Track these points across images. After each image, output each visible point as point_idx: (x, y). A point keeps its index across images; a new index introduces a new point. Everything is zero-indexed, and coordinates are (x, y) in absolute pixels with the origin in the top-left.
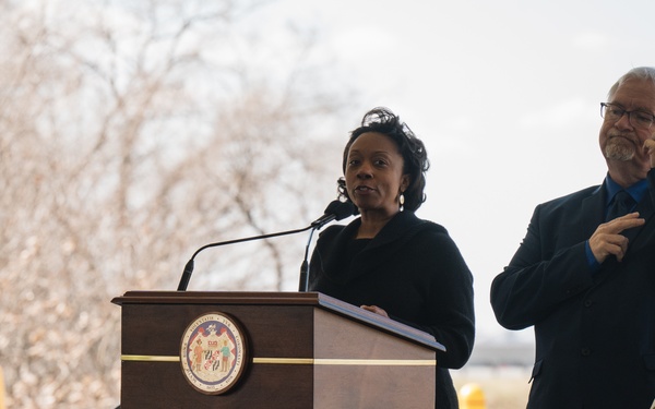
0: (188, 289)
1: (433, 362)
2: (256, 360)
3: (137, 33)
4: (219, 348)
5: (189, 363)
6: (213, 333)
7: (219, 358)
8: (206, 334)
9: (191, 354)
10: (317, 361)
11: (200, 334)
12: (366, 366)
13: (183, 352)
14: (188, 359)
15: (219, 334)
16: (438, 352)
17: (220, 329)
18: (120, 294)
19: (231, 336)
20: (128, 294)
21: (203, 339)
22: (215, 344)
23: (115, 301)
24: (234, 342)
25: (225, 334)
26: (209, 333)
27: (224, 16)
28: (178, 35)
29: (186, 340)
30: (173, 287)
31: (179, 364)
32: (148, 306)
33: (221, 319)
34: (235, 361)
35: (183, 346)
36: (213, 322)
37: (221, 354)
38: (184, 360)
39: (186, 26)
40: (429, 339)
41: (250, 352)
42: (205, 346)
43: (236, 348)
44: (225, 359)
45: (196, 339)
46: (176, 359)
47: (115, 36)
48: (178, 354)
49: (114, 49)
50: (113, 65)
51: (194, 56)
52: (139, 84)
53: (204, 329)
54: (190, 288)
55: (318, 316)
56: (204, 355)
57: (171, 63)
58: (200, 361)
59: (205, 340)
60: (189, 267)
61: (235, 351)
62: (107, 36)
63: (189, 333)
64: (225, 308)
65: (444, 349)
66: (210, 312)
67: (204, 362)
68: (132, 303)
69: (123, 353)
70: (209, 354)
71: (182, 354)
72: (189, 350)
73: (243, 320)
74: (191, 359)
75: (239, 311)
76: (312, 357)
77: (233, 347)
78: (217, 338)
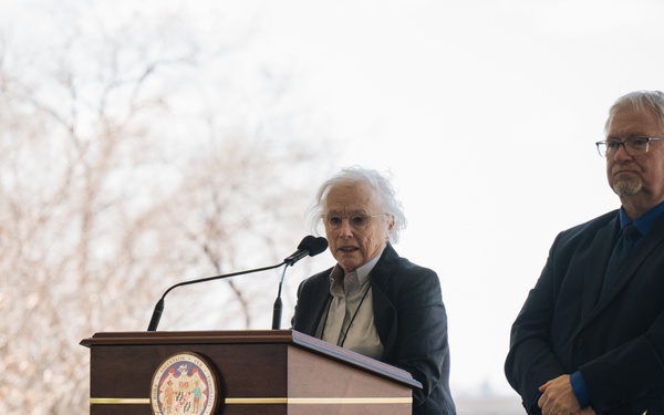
0: (158, 330)
1: (410, 400)
2: (228, 401)
3: (100, 78)
4: (191, 389)
5: (160, 405)
6: (184, 373)
7: (191, 399)
8: (177, 374)
9: (162, 395)
10: (290, 401)
11: (171, 375)
12: (341, 405)
13: (154, 394)
14: (159, 401)
15: (190, 374)
16: (415, 389)
17: (192, 369)
18: (89, 335)
19: (203, 377)
20: (96, 335)
21: (174, 379)
22: (186, 384)
23: (84, 343)
24: (206, 383)
25: (196, 375)
26: (180, 374)
27: (190, 60)
28: (141, 80)
29: (156, 381)
30: (145, 329)
31: (149, 407)
32: (117, 348)
33: (193, 359)
34: (207, 401)
35: (154, 387)
36: (184, 363)
37: (193, 395)
38: (155, 402)
39: (149, 71)
40: (405, 376)
41: (222, 392)
42: (175, 387)
43: (208, 389)
44: (196, 400)
45: (167, 380)
46: (147, 401)
47: (76, 82)
48: (148, 395)
49: (74, 96)
50: (74, 113)
51: (160, 101)
53: (175, 369)
54: (160, 328)
55: (292, 354)
56: (174, 397)
57: (134, 109)
58: (171, 403)
59: (176, 381)
60: (159, 307)
61: (207, 392)
62: (69, 82)
63: (159, 374)
64: (196, 348)
65: (420, 386)
66: (181, 352)
67: (175, 403)
68: (103, 347)
69: (93, 394)
70: (180, 396)
71: (153, 396)
72: (159, 392)
73: (214, 360)
74: (161, 401)
75: (210, 351)
76: (286, 397)
77: (205, 387)
78: (188, 379)
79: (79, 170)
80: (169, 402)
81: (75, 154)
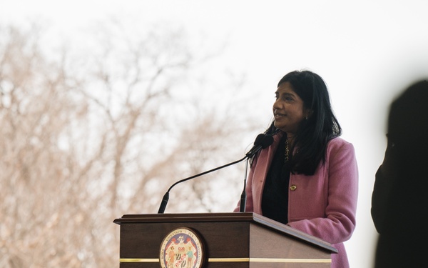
0: (165, 213)
2: (210, 260)
3: (125, 77)
4: (186, 252)
5: (166, 263)
6: (182, 241)
7: (186, 259)
8: (177, 242)
9: (167, 256)
10: (251, 260)
11: (173, 243)
13: (161, 256)
14: (165, 260)
15: (185, 242)
17: (187, 239)
18: (119, 217)
19: (194, 244)
20: (124, 216)
21: (175, 246)
22: (183, 249)
23: (116, 221)
24: (196, 248)
25: (190, 243)
26: (179, 242)
27: (184, 65)
28: (154, 79)
29: (163, 247)
30: (156, 212)
31: (159, 264)
32: (138, 224)
33: (187, 232)
34: (196, 260)
35: (162, 251)
36: (182, 235)
37: (187, 256)
38: (162, 261)
39: (160, 72)
41: (206, 255)
42: (176, 251)
43: (197, 252)
44: (190, 260)
45: (170, 246)
46: (157, 260)
48: (158, 257)
49: (110, 89)
50: (109, 99)
51: (166, 92)
52: (127, 111)
53: (175, 239)
54: (166, 212)
55: (253, 229)
56: (175, 257)
57: (149, 97)
58: (173, 261)
60: (166, 198)
61: (196, 254)
62: (106, 79)
63: (165, 242)
64: (189, 224)
66: (180, 227)
67: (176, 262)
68: (129, 224)
69: (121, 257)
70: (179, 257)
71: (161, 257)
72: (165, 254)
73: (201, 232)
74: (167, 260)
75: (199, 226)
76: (248, 257)
77: (195, 251)
78: (184, 245)
79: (111, 135)
80: (172, 260)
81: (109, 125)
